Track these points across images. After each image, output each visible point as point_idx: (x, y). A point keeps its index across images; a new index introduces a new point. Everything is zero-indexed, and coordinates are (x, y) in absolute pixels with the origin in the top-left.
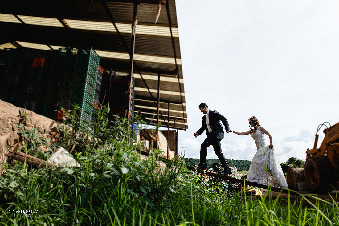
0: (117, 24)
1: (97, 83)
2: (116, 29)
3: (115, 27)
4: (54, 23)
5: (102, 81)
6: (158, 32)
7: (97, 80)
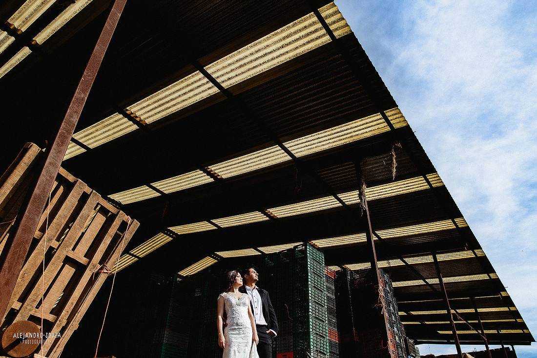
0: (340, 196)
1: (328, 297)
2: (341, 201)
3: (339, 199)
4: (256, 217)
5: (336, 292)
6: (407, 188)
7: (327, 293)
